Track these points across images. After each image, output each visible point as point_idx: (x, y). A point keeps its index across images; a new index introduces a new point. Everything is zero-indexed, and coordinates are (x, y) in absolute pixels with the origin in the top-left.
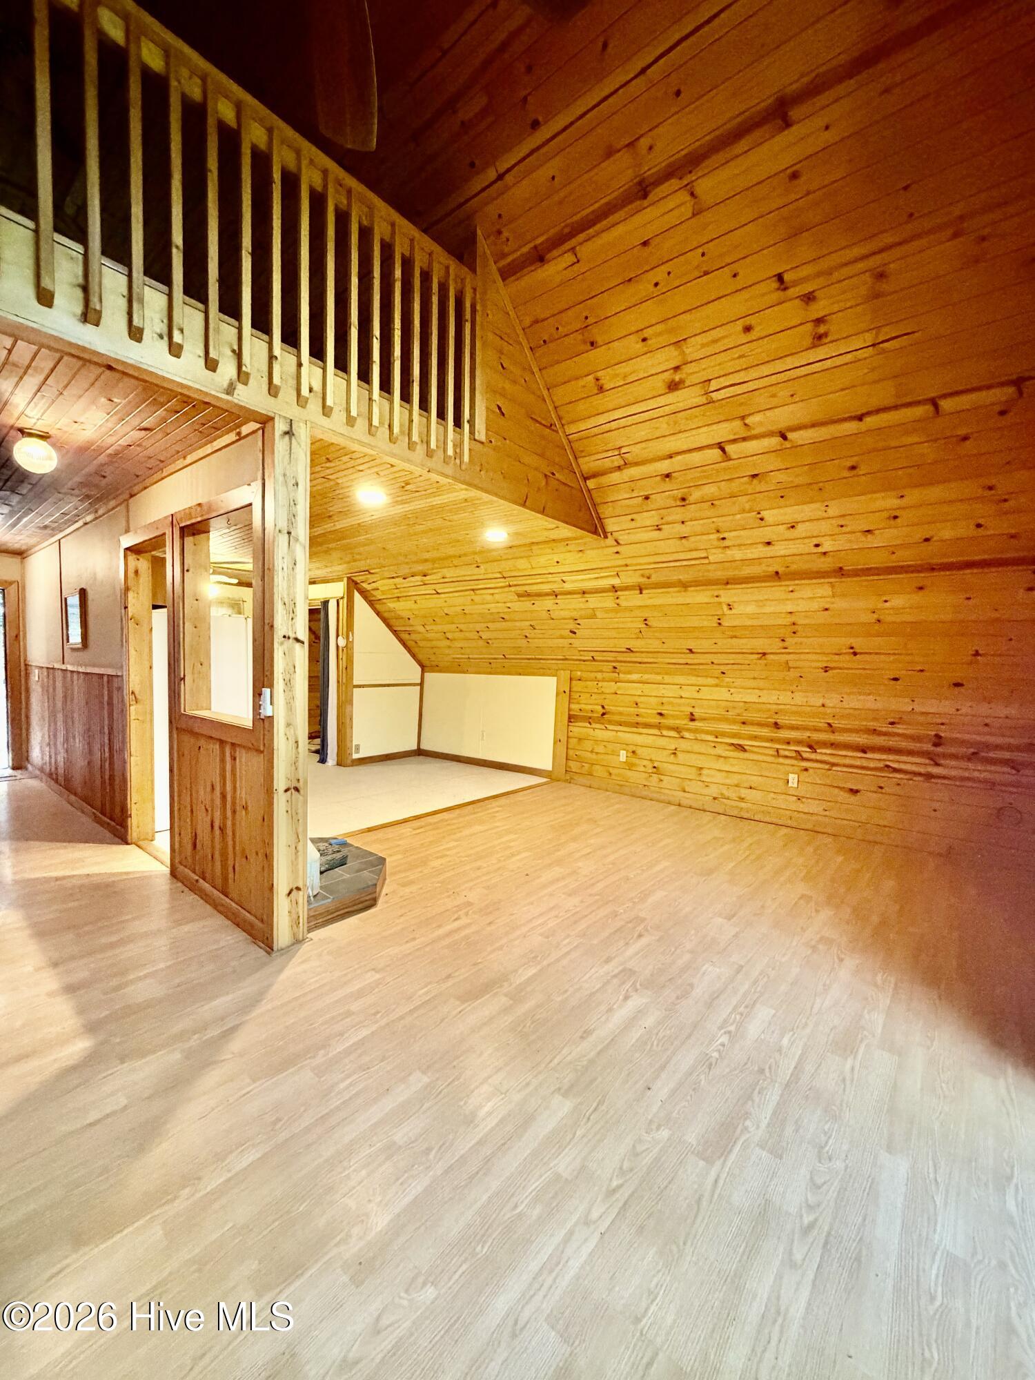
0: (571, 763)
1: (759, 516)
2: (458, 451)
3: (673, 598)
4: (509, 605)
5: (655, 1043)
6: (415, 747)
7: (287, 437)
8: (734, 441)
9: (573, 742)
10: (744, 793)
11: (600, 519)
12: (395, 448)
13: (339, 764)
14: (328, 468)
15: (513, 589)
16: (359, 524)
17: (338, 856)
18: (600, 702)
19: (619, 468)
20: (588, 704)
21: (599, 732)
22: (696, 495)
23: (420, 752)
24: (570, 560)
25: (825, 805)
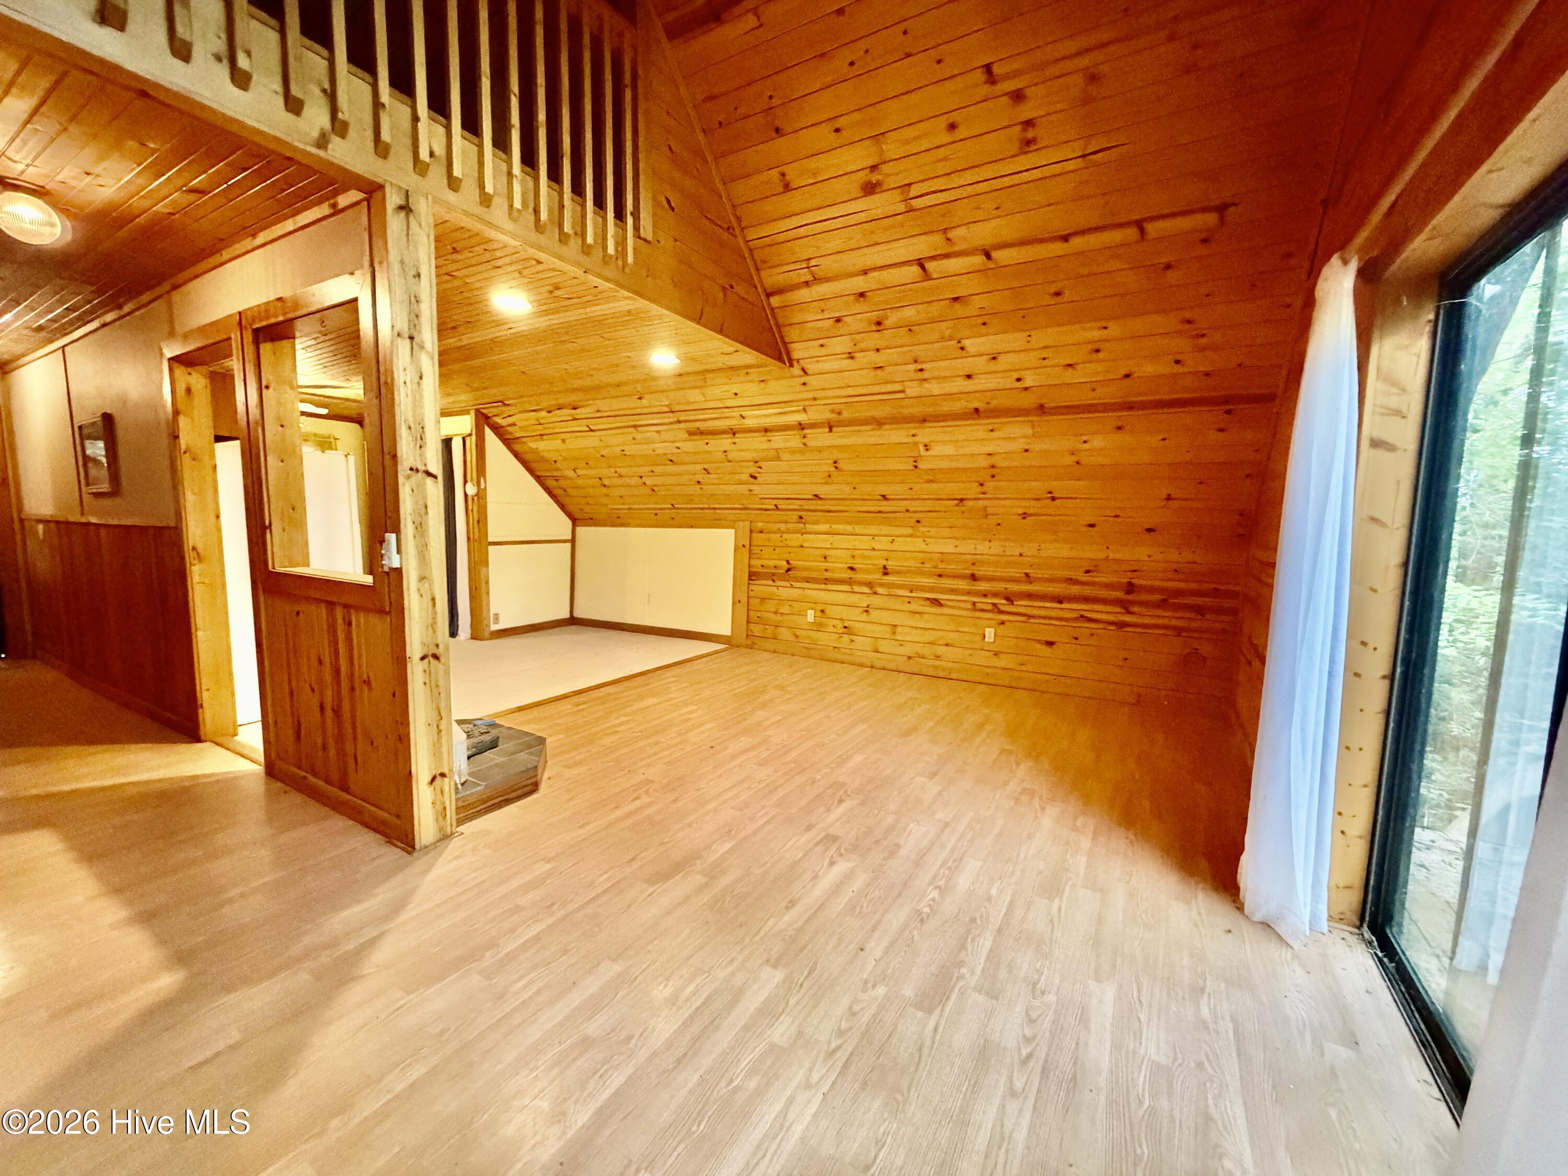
0: (752, 626)
1: (960, 345)
2: (620, 249)
3: (869, 436)
4: (677, 445)
5: (865, 905)
6: (566, 615)
7: (403, 214)
8: (933, 258)
9: (755, 602)
10: (941, 650)
11: (785, 344)
12: (543, 240)
13: (474, 637)
14: (454, 261)
15: (682, 425)
16: (492, 340)
17: (487, 738)
18: (787, 556)
19: (807, 284)
20: (771, 560)
21: (785, 591)
22: (892, 319)
23: (573, 621)
24: (750, 391)
25: (1022, 659)
